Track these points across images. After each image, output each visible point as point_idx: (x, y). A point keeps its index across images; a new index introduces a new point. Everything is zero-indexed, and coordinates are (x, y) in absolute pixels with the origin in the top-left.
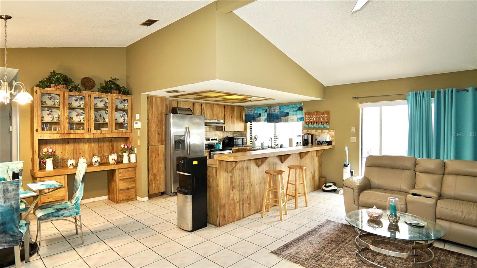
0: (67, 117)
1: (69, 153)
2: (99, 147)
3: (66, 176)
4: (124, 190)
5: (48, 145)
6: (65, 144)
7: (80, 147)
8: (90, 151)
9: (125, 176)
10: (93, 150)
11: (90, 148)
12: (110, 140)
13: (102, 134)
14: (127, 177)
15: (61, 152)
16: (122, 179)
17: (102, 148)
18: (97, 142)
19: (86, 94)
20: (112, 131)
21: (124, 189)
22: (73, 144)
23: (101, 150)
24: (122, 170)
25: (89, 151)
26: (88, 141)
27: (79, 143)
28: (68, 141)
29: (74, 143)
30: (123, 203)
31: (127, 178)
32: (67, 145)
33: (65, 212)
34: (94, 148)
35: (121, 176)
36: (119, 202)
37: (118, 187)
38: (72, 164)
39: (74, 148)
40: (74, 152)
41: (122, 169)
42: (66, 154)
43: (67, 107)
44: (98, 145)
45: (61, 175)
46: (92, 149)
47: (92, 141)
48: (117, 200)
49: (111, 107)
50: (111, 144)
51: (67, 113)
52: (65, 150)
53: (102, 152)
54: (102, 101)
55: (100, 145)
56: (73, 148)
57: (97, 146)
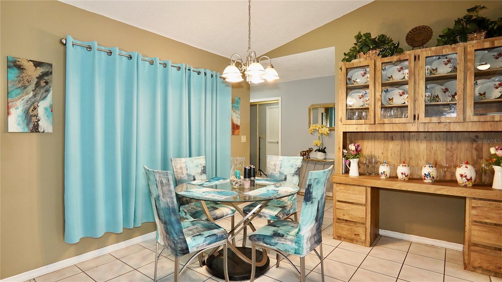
0: (379, 99)
1: (393, 155)
2: (447, 149)
3: (369, 190)
4: (485, 247)
5: (365, 141)
6: (387, 141)
7: (412, 147)
8: (430, 155)
9: (488, 218)
10: (435, 154)
11: (430, 151)
12: (474, 137)
13: (442, 125)
14: (494, 222)
15: (381, 152)
16: (481, 222)
17: (455, 152)
18: (444, 140)
19: (410, 55)
20: (464, 119)
21: (484, 244)
22: (399, 141)
23: (452, 156)
24: (480, 203)
25: (427, 155)
26: (425, 138)
27: (409, 140)
28: (392, 137)
29: (402, 140)
30: (480, 275)
31: (495, 225)
32: (390, 143)
33: (279, 242)
34: (436, 151)
35: (477, 215)
36: (471, 268)
37: (470, 237)
38: (383, 172)
39: (401, 148)
40: (401, 155)
41: (481, 199)
42: (388, 156)
43: (379, 83)
44: (445, 146)
45: (361, 186)
46: (433, 153)
47: (434, 139)
48: (467, 263)
49: (462, 69)
50: (475, 145)
51: (379, 92)
52: (387, 150)
53: (455, 160)
54: (449, 61)
55: (449, 146)
56: (398, 148)
57: (443, 147)
